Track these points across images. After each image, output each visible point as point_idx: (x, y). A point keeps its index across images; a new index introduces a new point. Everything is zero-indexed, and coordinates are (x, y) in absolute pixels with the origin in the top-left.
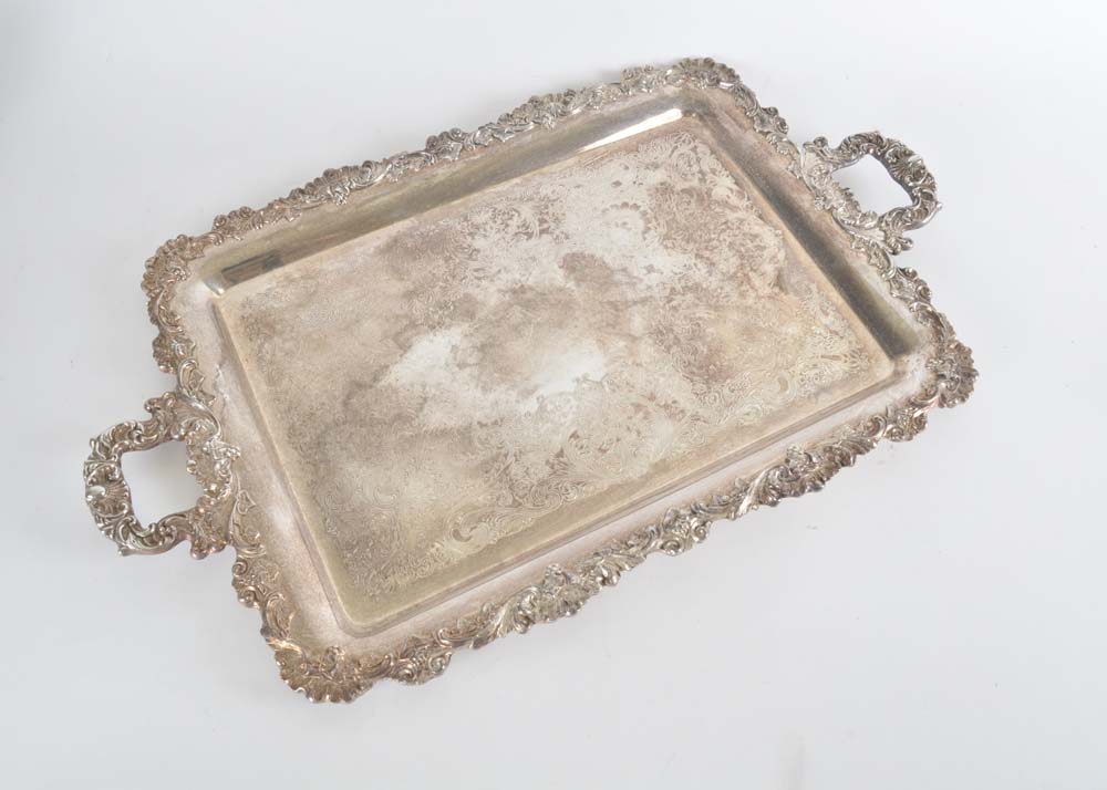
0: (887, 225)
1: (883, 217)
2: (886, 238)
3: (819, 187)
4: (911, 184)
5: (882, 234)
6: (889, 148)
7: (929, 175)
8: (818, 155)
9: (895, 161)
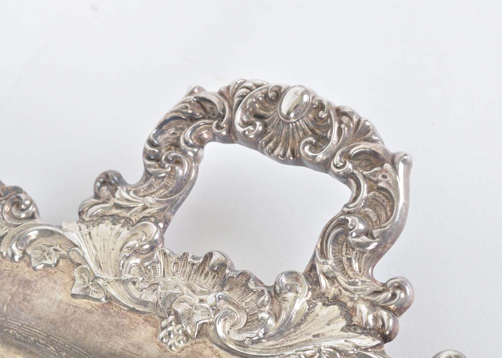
0: (332, 279)
1: (312, 267)
2: (349, 313)
3: (152, 298)
4: (320, 156)
5: (335, 309)
6: (233, 111)
7: (340, 113)
8: (115, 219)
9: (259, 128)
